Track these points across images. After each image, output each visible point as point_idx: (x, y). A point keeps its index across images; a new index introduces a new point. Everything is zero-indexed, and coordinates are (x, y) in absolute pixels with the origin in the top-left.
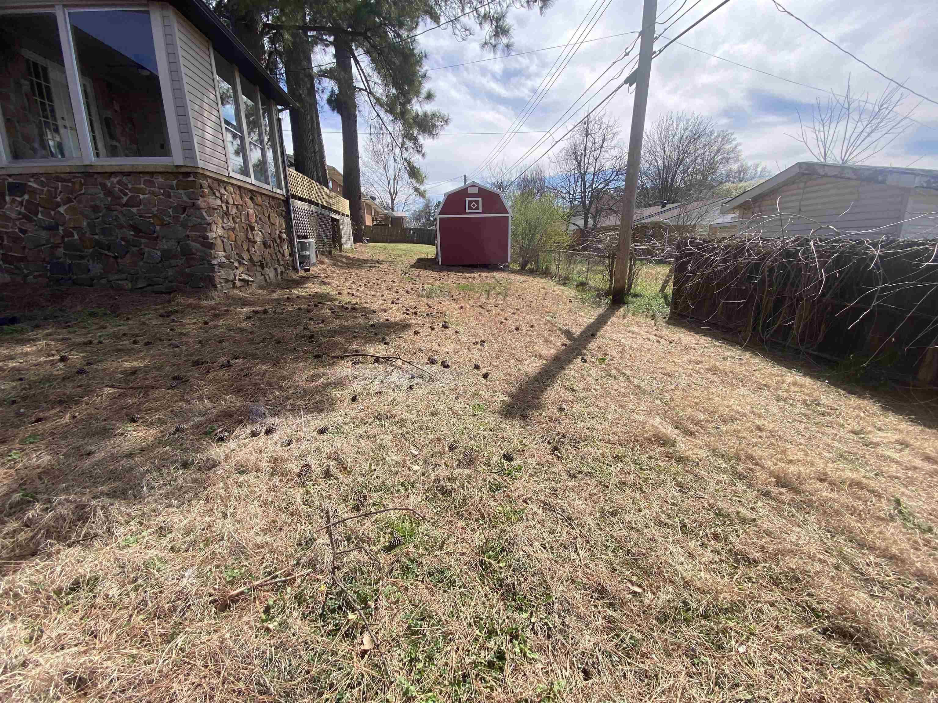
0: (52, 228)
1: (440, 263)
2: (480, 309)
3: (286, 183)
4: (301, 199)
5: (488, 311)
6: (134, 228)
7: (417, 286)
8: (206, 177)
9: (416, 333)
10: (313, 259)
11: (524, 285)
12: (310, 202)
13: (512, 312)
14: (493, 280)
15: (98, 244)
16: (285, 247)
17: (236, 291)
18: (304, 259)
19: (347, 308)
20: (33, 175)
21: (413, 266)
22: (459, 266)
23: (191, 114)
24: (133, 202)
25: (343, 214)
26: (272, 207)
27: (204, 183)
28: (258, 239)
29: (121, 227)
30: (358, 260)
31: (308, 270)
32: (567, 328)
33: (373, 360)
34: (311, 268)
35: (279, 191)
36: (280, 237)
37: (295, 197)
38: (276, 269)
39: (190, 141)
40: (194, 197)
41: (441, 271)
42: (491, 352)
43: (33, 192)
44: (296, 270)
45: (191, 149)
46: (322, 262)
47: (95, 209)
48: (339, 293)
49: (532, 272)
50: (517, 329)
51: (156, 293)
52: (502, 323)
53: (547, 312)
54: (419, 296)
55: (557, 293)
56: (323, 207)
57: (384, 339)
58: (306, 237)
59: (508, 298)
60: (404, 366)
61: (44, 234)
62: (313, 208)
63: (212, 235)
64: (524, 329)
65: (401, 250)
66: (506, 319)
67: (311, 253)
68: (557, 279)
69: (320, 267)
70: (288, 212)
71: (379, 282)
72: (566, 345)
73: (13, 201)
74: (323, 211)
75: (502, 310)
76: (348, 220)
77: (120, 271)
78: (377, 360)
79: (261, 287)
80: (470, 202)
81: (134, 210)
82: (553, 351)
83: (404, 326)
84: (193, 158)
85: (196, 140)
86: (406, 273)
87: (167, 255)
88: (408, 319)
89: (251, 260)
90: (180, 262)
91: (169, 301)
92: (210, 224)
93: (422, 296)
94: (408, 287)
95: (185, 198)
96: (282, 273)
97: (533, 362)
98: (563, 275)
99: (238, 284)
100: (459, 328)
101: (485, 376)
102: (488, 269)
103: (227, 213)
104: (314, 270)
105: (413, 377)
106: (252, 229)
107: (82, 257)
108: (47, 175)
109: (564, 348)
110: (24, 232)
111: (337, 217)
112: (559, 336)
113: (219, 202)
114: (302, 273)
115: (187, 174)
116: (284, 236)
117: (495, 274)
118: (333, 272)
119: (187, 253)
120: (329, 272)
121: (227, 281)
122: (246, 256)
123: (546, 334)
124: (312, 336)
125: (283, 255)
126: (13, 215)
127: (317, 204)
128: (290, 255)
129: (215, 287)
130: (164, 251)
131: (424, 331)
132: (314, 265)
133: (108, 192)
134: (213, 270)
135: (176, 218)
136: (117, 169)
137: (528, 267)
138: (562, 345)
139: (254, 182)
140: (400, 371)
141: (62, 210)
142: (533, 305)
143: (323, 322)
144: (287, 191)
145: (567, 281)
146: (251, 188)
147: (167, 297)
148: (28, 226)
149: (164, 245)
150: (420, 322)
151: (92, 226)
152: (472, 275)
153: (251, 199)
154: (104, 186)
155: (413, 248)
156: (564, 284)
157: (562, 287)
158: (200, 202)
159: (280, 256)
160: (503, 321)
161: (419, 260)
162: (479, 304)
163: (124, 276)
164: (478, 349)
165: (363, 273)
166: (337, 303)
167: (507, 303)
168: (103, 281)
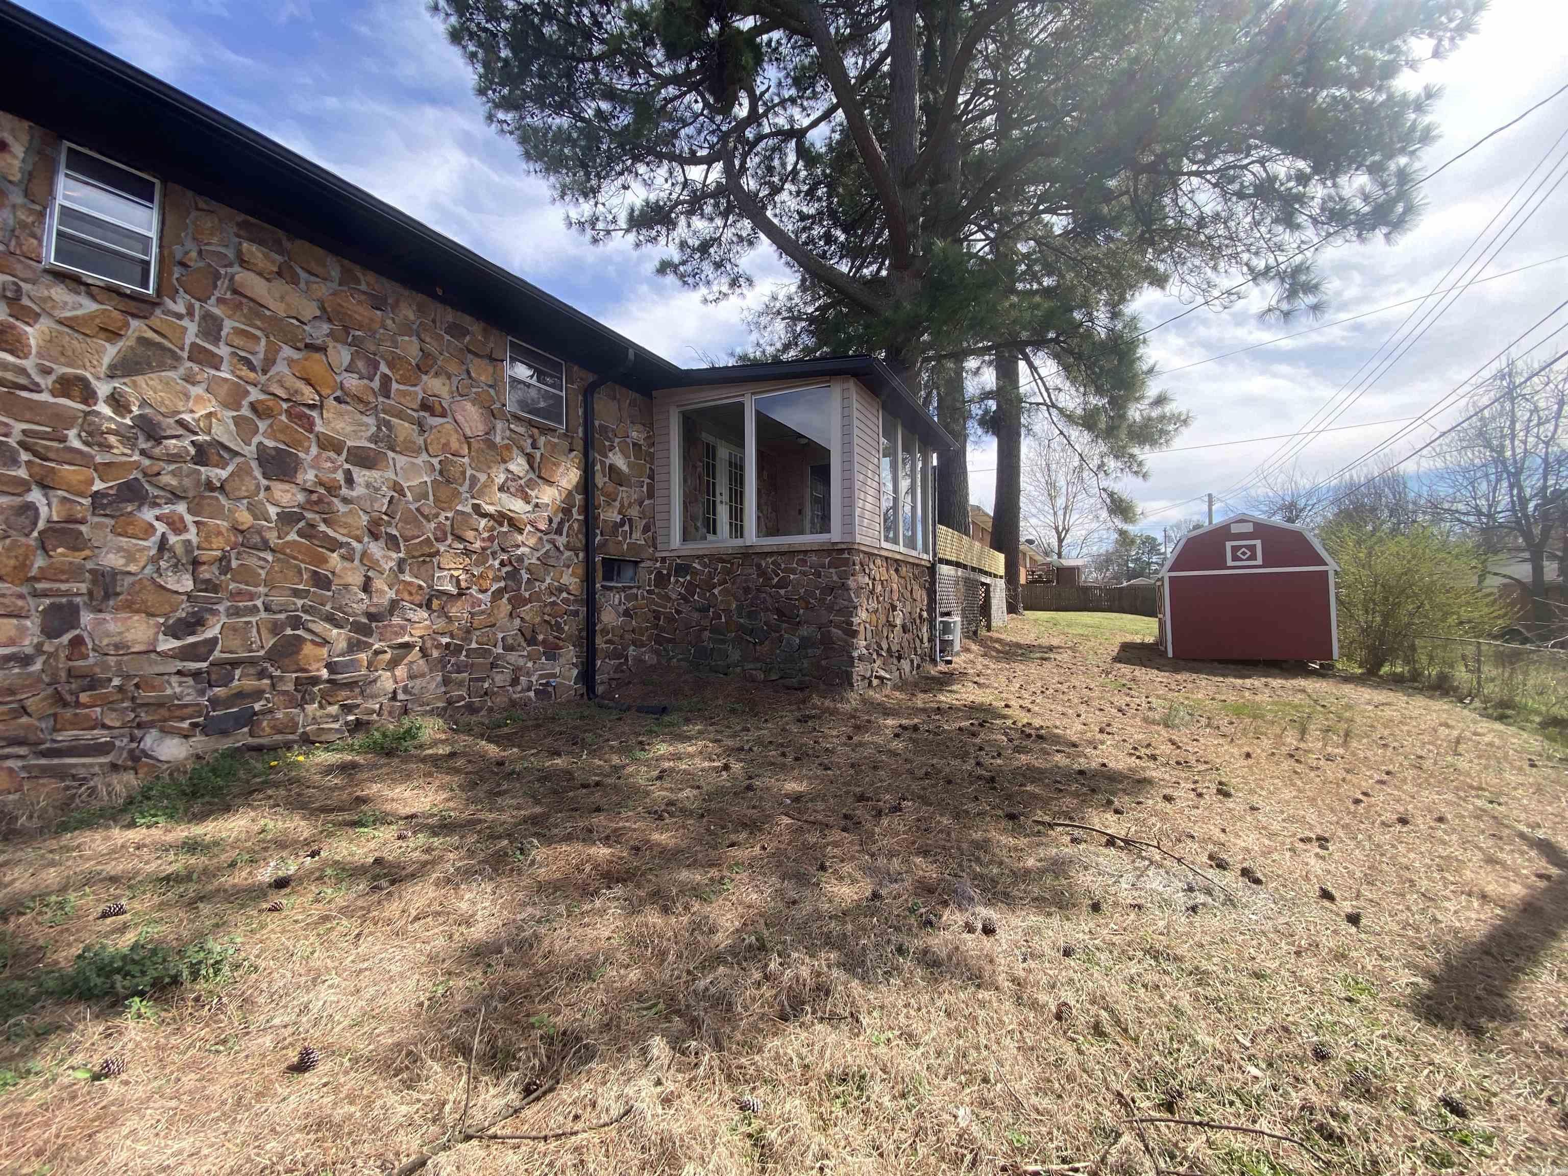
0: (703, 610)
1: (1170, 655)
2: (1292, 762)
3: (935, 544)
4: (948, 563)
5: (1312, 769)
6: (779, 612)
7: (1138, 701)
8: (859, 551)
9: (1168, 799)
10: (957, 647)
11: (1388, 713)
12: (958, 565)
13: (1377, 777)
14: (1300, 696)
15: (741, 627)
16: (925, 629)
17: (871, 693)
18: (946, 646)
19: (1029, 736)
20: (698, 557)
21: (1117, 659)
22: (1213, 661)
23: (858, 485)
24: (784, 583)
25: (995, 576)
26: (915, 578)
27: (857, 559)
28: (898, 622)
29: (768, 610)
30: (1018, 645)
31: (949, 662)
32: (1540, 834)
33: (1104, 840)
34: (955, 659)
35: (925, 557)
36: (921, 616)
37: (941, 561)
38: (912, 661)
39: (852, 515)
40: (844, 576)
41: (1176, 670)
42: (1351, 867)
43: (695, 573)
44: (933, 661)
45: (852, 524)
46: (968, 650)
47: (747, 590)
48: (1007, 706)
49: (1397, 682)
50: (1403, 821)
51: (788, 688)
52: (1357, 802)
53: (1471, 787)
54: (1145, 720)
55: (1487, 739)
56: (974, 569)
57: (1110, 802)
58: (948, 614)
59: (1354, 744)
60: (1167, 863)
61: (696, 615)
62: (960, 572)
63: (856, 620)
64: (1422, 823)
65: (1086, 626)
66: (1365, 794)
67: (956, 637)
68: (1477, 703)
69: (964, 657)
70: (933, 582)
71: (1064, 688)
72: (1548, 878)
73: (677, 581)
74: (972, 575)
75: (1348, 771)
76: (1001, 583)
77: (757, 660)
78: (1111, 842)
79: (896, 687)
80: (1235, 549)
81: (782, 592)
82: (1517, 890)
83: (1139, 781)
84: (852, 533)
85: (858, 511)
86: (1107, 674)
87: (806, 643)
88: (1143, 769)
89: (889, 650)
90: (818, 652)
91: (804, 702)
92: (856, 608)
93: (1154, 722)
94: (1121, 700)
95: (835, 578)
96: (919, 666)
97: (1468, 908)
98: (1496, 697)
99: (875, 682)
100: (1256, 800)
101: (1354, 919)
102: (1282, 669)
103: (872, 592)
104: (959, 661)
105: (1191, 889)
106: (894, 608)
107: (723, 642)
108: (711, 557)
109: (1543, 884)
110: (678, 612)
111: (987, 580)
112: (1522, 853)
113: (867, 580)
114: (942, 667)
115: (842, 551)
116: (925, 614)
117: (1301, 682)
118: (986, 667)
119: (827, 642)
120: (980, 667)
121: (864, 678)
122: (885, 646)
123: (1485, 842)
124: (992, 780)
125: (922, 641)
126: (674, 596)
127: (965, 567)
128: (930, 640)
129: (852, 685)
130: (802, 639)
131: (1183, 794)
132: (958, 654)
133: (762, 573)
134: (853, 666)
135: (822, 601)
136: (775, 549)
137: (1385, 669)
138: (1540, 876)
139: (902, 549)
140: (1162, 871)
141: (716, 591)
142: (1428, 764)
143: (999, 755)
144: (935, 555)
145: (1510, 712)
146: (898, 557)
147: (800, 695)
148: (685, 608)
149: (804, 631)
150: (1167, 777)
151: (740, 608)
152: (1248, 682)
153: (897, 571)
154: (759, 566)
155: (1105, 623)
156: (1501, 718)
157: (1498, 726)
158: (851, 583)
159: (918, 642)
160: (1361, 797)
161: (1126, 648)
162: (1284, 750)
163: (758, 665)
164: (1317, 855)
165: (1033, 669)
166: (1009, 722)
167: (1354, 754)
168: (738, 669)
